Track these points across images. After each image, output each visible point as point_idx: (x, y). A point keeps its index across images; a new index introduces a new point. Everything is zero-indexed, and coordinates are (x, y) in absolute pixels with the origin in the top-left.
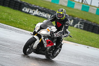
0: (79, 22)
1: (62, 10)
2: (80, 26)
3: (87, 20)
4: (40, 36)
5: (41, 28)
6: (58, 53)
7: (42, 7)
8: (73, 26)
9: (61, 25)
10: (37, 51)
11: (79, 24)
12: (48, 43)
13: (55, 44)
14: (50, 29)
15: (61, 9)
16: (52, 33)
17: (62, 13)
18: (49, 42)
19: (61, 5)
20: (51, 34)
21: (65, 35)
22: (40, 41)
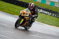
7: (45, 8)
19: (56, 7)
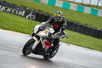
0: (31, 13)
1: (60, 13)
2: (32, 17)
3: (39, 11)
4: (38, 38)
5: (40, 30)
6: (55, 54)
8: (25, 17)
9: (58, 27)
10: (36, 52)
11: (30, 15)
12: (46, 44)
13: (52, 45)
14: (48, 31)
15: (58, 12)
16: (50, 34)
17: (59, 15)
18: (48, 43)
20: (49, 36)
21: (62, 36)
22: (38, 42)
